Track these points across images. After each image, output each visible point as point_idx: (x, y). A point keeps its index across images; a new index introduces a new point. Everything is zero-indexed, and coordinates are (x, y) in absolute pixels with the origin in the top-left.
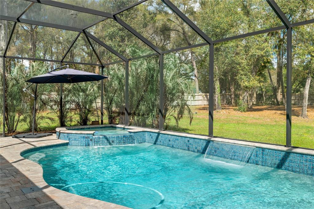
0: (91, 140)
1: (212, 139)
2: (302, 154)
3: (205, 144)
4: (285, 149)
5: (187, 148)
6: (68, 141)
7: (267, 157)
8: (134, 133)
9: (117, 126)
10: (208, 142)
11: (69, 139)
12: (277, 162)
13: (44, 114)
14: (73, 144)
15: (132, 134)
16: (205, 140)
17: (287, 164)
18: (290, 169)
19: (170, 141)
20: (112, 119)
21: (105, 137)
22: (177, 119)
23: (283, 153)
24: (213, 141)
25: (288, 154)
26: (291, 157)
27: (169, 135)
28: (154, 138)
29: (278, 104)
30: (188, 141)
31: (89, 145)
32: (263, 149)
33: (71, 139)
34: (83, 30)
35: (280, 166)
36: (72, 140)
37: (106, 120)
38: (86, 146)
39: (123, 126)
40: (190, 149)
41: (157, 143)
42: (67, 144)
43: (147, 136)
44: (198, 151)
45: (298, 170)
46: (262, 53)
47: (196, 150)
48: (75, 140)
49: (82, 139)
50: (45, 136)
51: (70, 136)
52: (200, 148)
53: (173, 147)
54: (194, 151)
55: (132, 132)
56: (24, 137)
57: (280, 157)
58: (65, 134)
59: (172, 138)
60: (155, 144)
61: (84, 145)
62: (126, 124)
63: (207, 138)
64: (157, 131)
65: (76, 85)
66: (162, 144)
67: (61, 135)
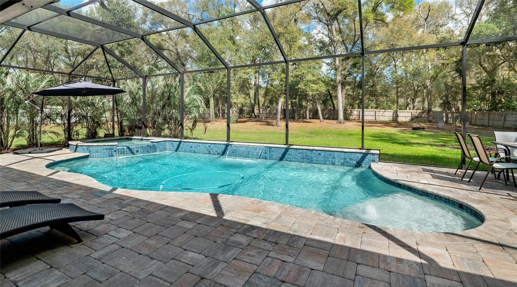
0: (115, 151)
1: (231, 143)
2: (297, 149)
3: (224, 148)
4: (285, 146)
5: (208, 152)
6: (89, 154)
7: (273, 153)
8: (157, 142)
9: (133, 137)
10: (227, 146)
11: (90, 152)
12: (280, 156)
13: (47, 128)
14: (95, 156)
15: (154, 144)
16: (224, 144)
17: (287, 156)
18: (289, 160)
19: (191, 147)
20: (122, 132)
21: (128, 148)
22: (192, 130)
23: (284, 150)
24: (231, 145)
25: (287, 150)
26: (290, 152)
27: (190, 142)
28: (176, 146)
29: (255, 117)
30: (209, 146)
31: (112, 156)
32: (270, 148)
33: (92, 152)
34: (102, 45)
35: (281, 159)
36: (94, 152)
37: (117, 134)
38: (109, 156)
39: (140, 138)
40: (211, 153)
41: (179, 150)
42: (87, 157)
43: (168, 145)
44: (218, 154)
45: (294, 160)
46: (247, 76)
47: (216, 153)
48: (97, 151)
49: (105, 151)
50: (55, 150)
51: (91, 149)
52: (220, 151)
53: (194, 152)
54: (214, 154)
55: (154, 142)
56: (30, 153)
57: (282, 153)
58: (84, 147)
59: (193, 145)
60: (176, 151)
61: (108, 156)
62: (143, 136)
63: (226, 143)
64: (179, 140)
65: (85, 99)
66: (184, 150)
67: (78, 148)
